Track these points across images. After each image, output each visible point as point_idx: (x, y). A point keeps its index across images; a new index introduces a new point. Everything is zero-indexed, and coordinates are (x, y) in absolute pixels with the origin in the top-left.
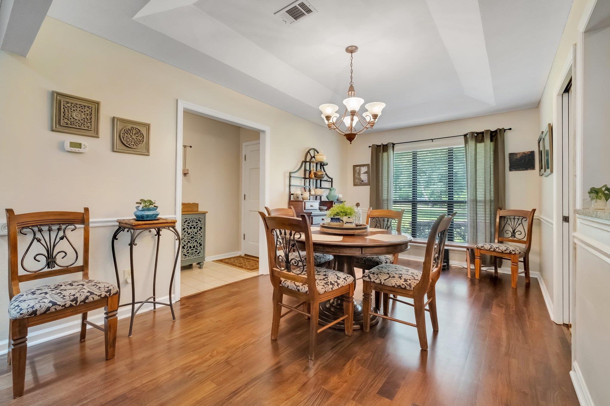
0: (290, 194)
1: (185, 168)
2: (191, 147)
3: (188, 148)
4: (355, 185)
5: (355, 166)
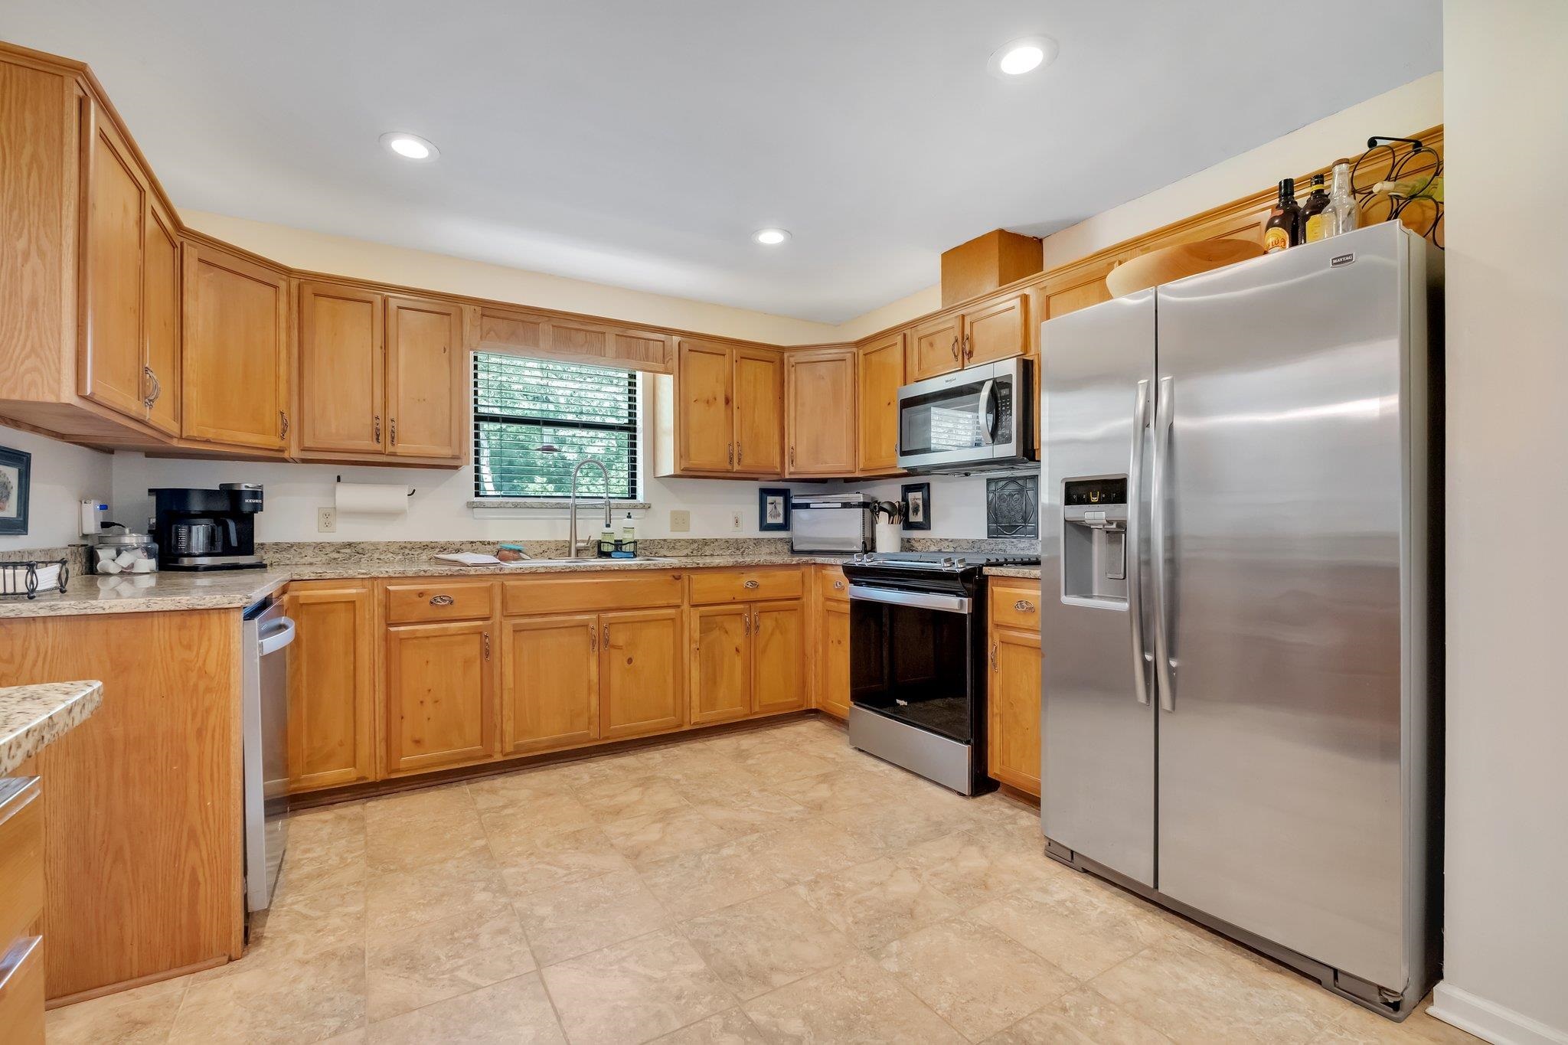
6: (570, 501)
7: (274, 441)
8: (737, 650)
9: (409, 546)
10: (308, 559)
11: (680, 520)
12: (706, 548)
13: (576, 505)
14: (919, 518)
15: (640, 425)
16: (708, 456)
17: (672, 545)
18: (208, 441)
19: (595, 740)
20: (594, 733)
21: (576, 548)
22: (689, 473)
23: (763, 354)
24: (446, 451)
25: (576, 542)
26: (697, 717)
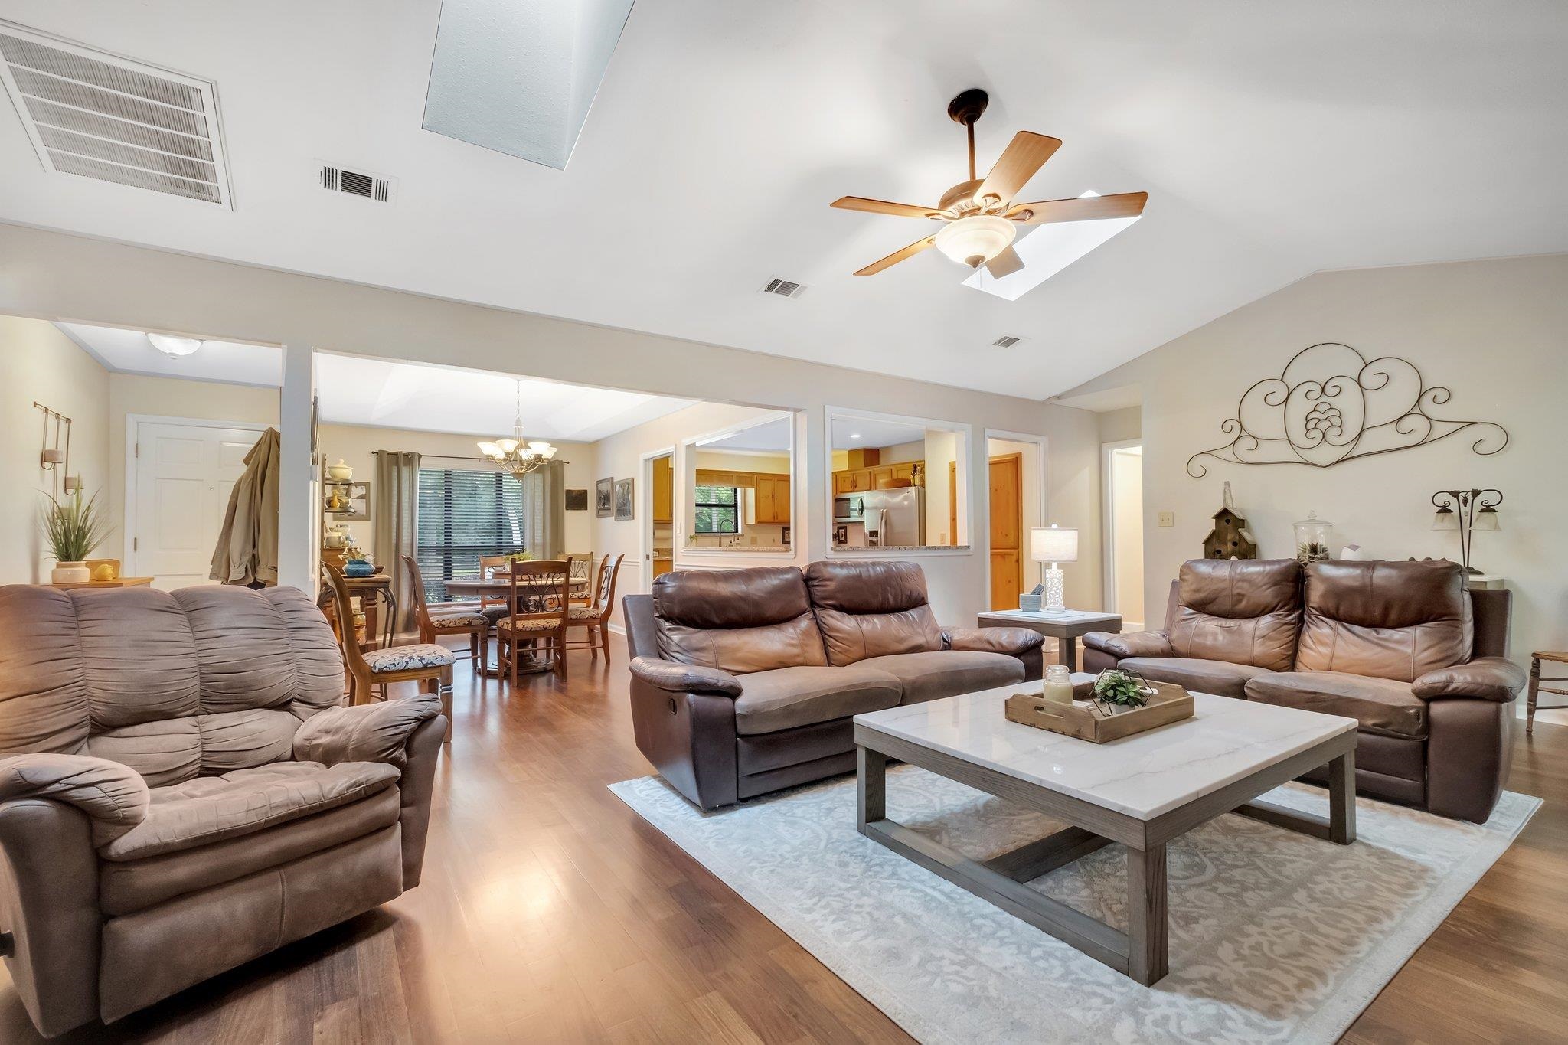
14: (843, 539)
15: (739, 504)
16: (768, 517)
22: (760, 523)
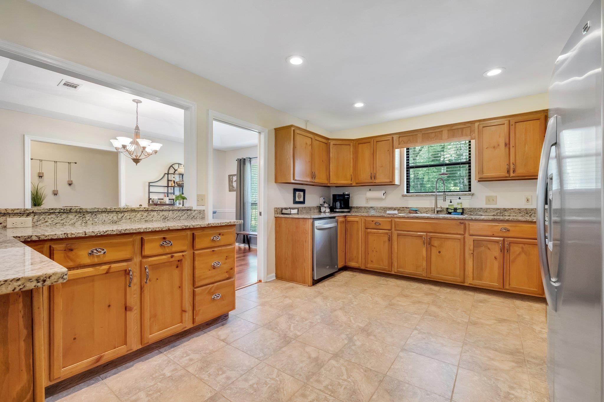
0: (149, 199)
1: (70, 179)
2: (76, 163)
3: (73, 165)
4: (230, 191)
5: (229, 176)
6: (435, 193)
7: (349, 182)
8: (495, 258)
9: (385, 208)
10: (363, 211)
11: (489, 199)
12: (506, 212)
13: (437, 195)
15: (473, 161)
17: (486, 210)
18: (335, 184)
19: (425, 277)
20: (424, 274)
21: (437, 210)
23: (531, 117)
24: (388, 180)
25: (437, 208)
26: (469, 281)
